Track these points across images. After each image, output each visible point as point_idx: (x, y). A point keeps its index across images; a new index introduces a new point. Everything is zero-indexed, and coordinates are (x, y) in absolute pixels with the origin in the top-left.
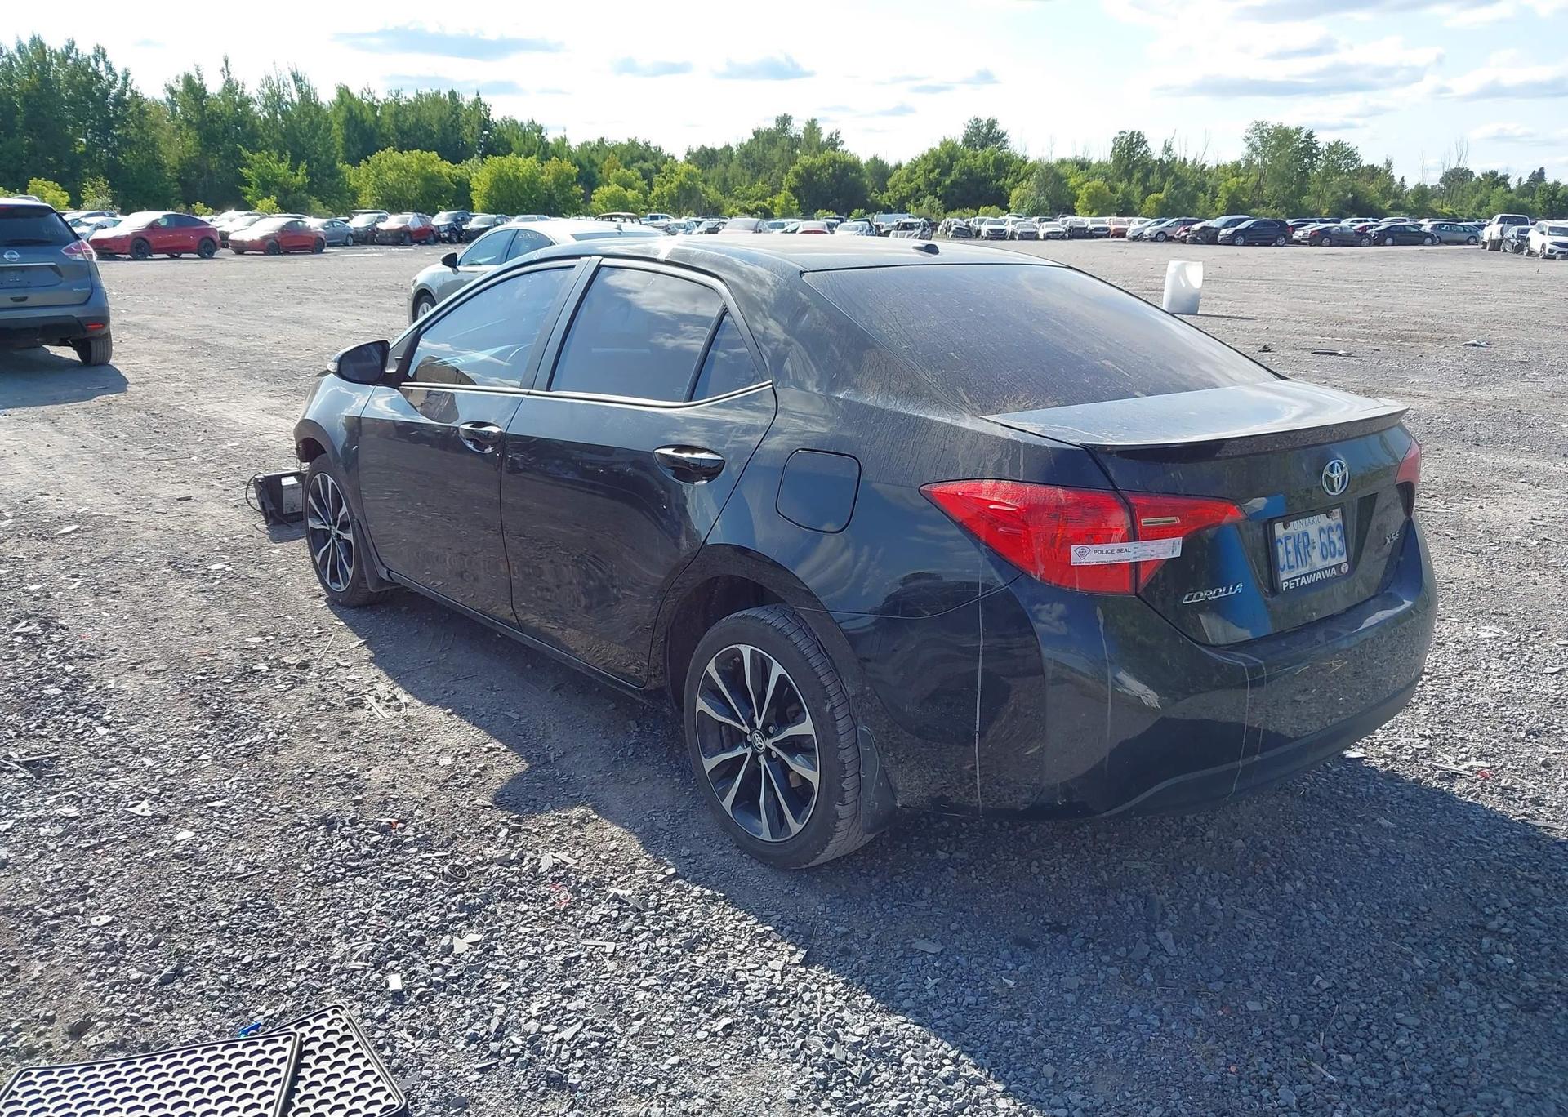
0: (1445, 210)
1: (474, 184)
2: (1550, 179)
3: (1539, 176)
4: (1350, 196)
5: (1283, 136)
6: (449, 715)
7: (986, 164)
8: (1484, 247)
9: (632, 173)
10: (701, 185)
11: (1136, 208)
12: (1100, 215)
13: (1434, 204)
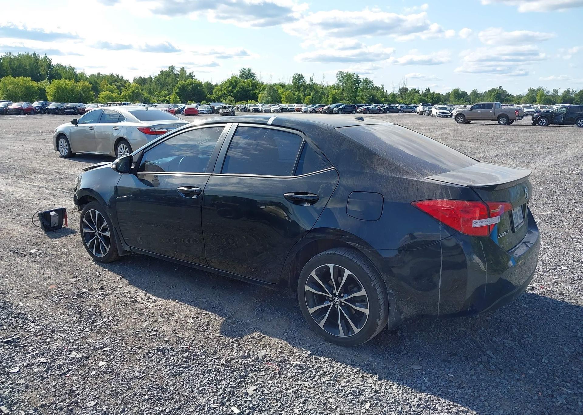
0: (401, 101)
1: (47, 90)
2: (431, 91)
3: (428, 90)
4: (371, 96)
5: (349, 76)
6: (178, 302)
7: (248, 85)
8: (418, 114)
9: (113, 87)
10: (141, 91)
11: (302, 101)
12: (290, 104)
13: (397, 99)
